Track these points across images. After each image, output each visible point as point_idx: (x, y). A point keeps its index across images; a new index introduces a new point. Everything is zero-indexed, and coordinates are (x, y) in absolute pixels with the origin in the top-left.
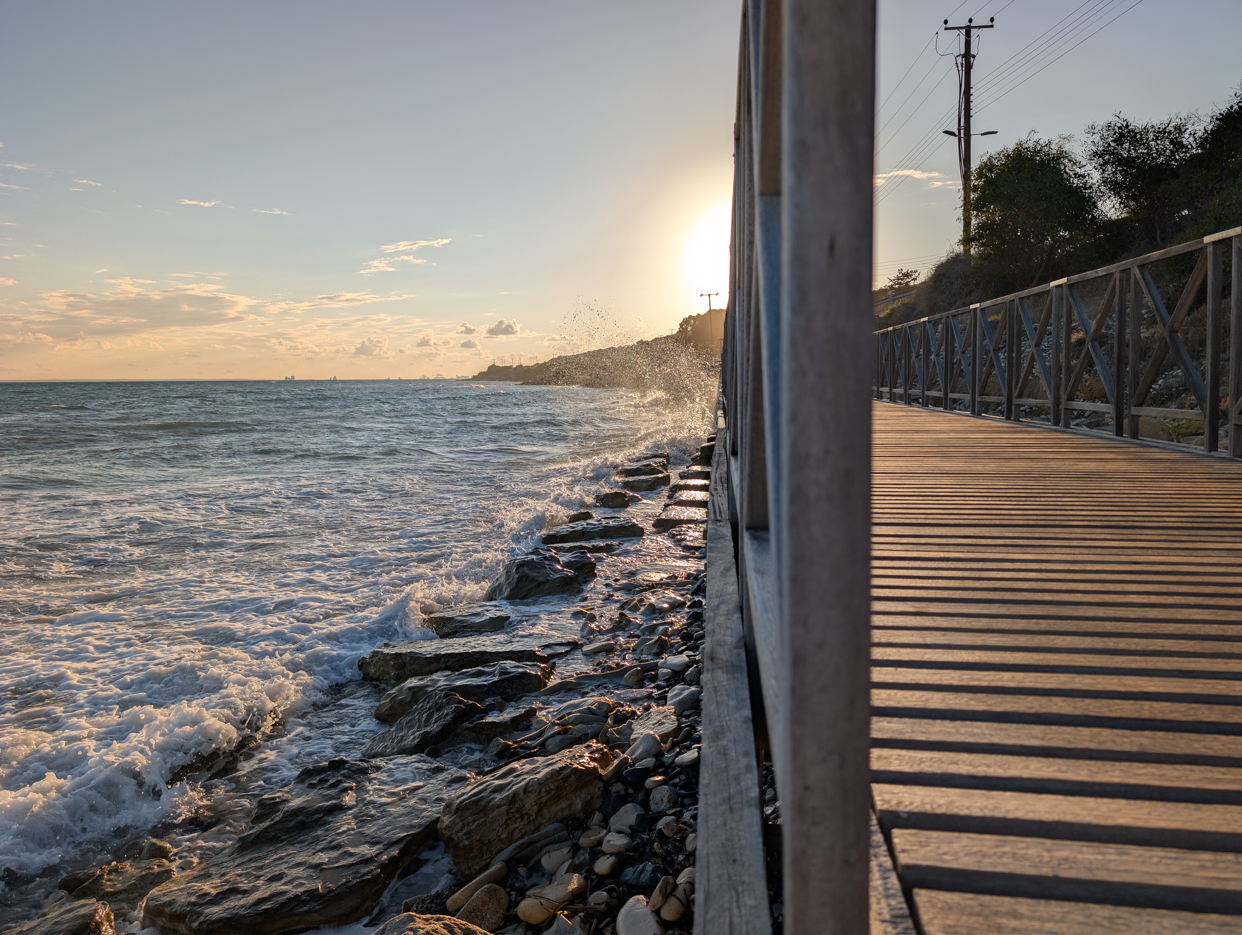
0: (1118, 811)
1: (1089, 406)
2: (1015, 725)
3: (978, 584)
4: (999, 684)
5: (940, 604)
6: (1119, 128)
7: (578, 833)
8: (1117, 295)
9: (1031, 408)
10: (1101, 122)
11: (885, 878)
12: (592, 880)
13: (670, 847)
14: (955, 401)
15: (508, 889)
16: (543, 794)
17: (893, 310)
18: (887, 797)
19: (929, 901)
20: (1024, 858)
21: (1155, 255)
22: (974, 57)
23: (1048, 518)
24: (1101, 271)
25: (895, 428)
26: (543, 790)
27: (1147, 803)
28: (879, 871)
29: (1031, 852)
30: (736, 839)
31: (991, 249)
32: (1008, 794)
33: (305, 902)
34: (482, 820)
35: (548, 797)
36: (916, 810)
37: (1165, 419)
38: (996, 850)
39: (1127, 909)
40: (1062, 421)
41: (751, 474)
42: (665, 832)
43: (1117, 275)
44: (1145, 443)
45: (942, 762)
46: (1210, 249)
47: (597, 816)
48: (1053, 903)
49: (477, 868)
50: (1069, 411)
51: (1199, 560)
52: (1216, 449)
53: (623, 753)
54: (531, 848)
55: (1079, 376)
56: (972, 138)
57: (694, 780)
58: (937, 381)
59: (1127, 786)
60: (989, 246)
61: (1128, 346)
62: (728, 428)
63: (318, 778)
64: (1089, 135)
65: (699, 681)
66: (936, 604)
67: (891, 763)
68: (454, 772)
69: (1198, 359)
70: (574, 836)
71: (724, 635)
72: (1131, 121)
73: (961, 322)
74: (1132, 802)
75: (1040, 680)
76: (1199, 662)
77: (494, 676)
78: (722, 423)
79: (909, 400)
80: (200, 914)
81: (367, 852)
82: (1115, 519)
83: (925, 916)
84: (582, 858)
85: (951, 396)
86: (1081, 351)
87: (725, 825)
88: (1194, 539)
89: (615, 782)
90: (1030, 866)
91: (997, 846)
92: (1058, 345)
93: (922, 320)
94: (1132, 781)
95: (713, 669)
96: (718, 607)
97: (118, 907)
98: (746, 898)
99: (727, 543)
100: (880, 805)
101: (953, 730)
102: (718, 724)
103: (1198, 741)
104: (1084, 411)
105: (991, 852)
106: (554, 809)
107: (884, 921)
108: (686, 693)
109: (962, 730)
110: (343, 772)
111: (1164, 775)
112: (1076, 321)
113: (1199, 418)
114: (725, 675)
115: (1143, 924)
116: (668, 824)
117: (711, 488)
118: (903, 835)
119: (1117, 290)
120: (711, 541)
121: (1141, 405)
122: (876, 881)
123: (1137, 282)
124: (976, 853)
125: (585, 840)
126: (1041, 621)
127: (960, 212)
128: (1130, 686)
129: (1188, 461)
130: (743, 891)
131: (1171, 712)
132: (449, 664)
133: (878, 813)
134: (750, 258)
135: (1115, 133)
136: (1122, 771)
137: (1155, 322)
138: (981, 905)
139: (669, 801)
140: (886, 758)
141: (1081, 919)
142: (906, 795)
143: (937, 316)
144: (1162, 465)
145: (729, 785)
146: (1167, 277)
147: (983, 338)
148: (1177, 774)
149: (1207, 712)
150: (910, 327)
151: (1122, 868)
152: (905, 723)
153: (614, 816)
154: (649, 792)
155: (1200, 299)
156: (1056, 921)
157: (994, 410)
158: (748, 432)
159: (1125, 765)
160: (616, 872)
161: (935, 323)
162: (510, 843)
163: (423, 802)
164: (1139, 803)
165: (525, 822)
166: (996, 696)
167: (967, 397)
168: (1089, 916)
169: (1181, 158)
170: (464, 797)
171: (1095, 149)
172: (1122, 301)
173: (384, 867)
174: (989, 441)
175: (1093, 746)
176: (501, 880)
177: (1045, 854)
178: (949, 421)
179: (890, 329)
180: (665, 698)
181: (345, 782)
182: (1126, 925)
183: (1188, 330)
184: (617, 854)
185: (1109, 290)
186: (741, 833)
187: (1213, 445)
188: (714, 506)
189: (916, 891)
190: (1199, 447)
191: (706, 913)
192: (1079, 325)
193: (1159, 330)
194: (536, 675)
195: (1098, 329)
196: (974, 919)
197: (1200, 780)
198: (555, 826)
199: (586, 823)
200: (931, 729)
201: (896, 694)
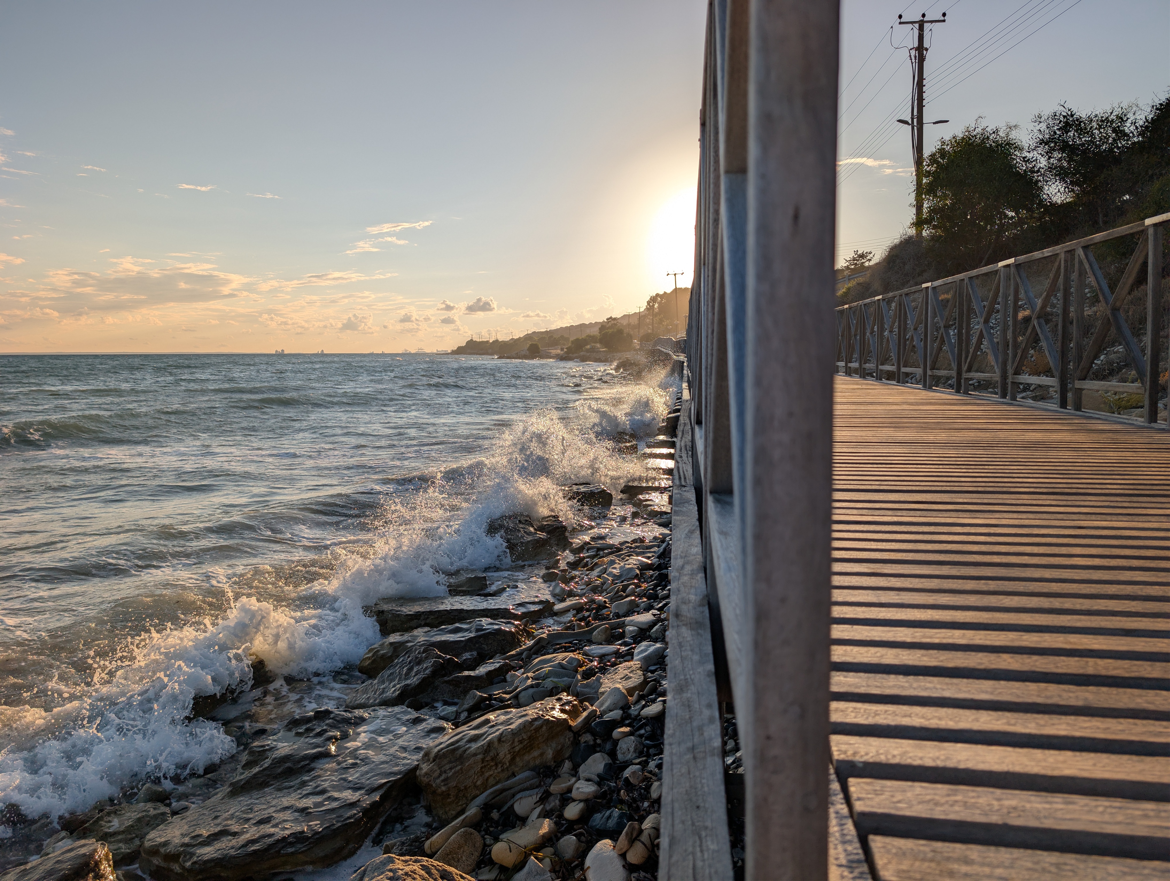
0: (1064, 762)
1: (1034, 380)
2: (965, 680)
3: (929, 547)
4: (950, 641)
5: (894, 565)
6: (1064, 117)
7: (549, 780)
8: (1062, 274)
9: (979, 382)
10: (1047, 112)
11: (842, 825)
12: (563, 825)
13: (636, 794)
14: (907, 375)
15: (483, 833)
16: (516, 744)
17: (849, 289)
18: (844, 747)
19: (884, 847)
20: (974, 806)
21: (1099, 236)
22: (927, 50)
23: (996, 485)
24: (1047, 252)
25: (850, 400)
26: (516, 740)
27: (1092, 755)
28: (836, 818)
29: (981, 800)
30: (699, 786)
31: (942, 231)
32: (959, 745)
33: (291, 844)
34: (459, 767)
35: (521, 746)
36: (871, 760)
37: (1107, 392)
38: (948, 799)
39: (1074, 856)
40: (1009, 394)
41: (715, 440)
42: (631, 780)
43: (1062, 256)
44: (1087, 415)
45: (896, 715)
46: (1151, 231)
47: (567, 765)
48: (1003, 850)
49: (454, 813)
50: (1016, 384)
51: (1140, 525)
52: (1155, 421)
53: (592, 705)
54: (505, 794)
55: (1025, 351)
56: (925, 126)
57: (659, 732)
58: (890, 356)
59: (1073, 738)
60: (940, 228)
61: (1072, 323)
62: (693, 399)
63: (304, 727)
64: (1036, 124)
65: (664, 638)
66: (890, 565)
67: (847, 715)
68: (432, 722)
69: (1139, 335)
70: (545, 784)
71: (689, 594)
72: (1075, 110)
73: (914, 301)
74: (1078, 754)
75: (989, 637)
76: (1141, 621)
77: (471, 632)
78: (686, 395)
79: (864, 374)
80: (192, 854)
81: (350, 797)
82: (1060, 486)
83: (880, 861)
84: (553, 804)
85: (904, 370)
86: (1026, 328)
87: (689, 773)
88: (1135, 505)
89: (585, 733)
90: (980, 814)
91: (948, 795)
92: (1005, 323)
93: (877, 298)
94: (1078, 734)
95: (678, 626)
96: (682, 567)
97: (115, 847)
98: (709, 843)
99: (691, 507)
100: (837, 755)
101: (907, 685)
102: (682, 677)
103: (1140, 696)
104: (1029, 385)
105: (943, 800)
106: (527, 758)
107: (840, 866)
108: (652, 649)
109: (915, 685)
110: (327, 722)
111: (1108, 728)
112: (1022, 300)
113: (1139, 391)
114: (689, 632)
115: (1089, 870)
116: (634, 773)
117: (677, 456)
118: (859, 783)
119: (1062, 270)
120: (676, 505)
121: (1084, 379)
122: (834, 828)
123: (1081, 262)
124: (929, 801)
125: (556, 787)
126: (990, 582)
127: (912, 199)
128: (1075, 643)
129: (1128, 432)
130: (706, 836)
131: (1115, 668)
132: (428, 621)
133: (834, 762)
134: (715, 235)
135: (1061, 121)
136: (1068, 724)
137: (1098, 301)
138: (934, 851)
139: (635, 751)
140: (842, 711)
141: (1029, 865)
142: (862, 746)
143: (891, 294)
144: (1104, 436)
145: (693, 735)
146: (1109, 259)
147: (935, 315)
148: (1120, 727)
149: (1149, 669)
150: (865, 305)
151: (1068, 816)
152: (861, 677)
153: (583, 765)
154: (616, 742)
155: (1141, 279)
156: (1006, 867)
157: (944, 384)
158: (712, 400)
159: (1071, 719)
160: (584, 818)
161: (889, 302)
162: (485, 790)
163: (402, 750)
164: (1084, 754)
165: (500, 770)
166: (947, 652)
167: (919, 371)
168: (1037, 863)
169: (1123, 146)
170: (441, 746)
171: (1041, 137)
172: (1067, 279)
173: (366, 811)
174: (940, 412)
175: (1039, 700)
176: (476, 825)
177: (995, 803)
178: (902, 393)
179: (846, 306)
180: (632, 654)
181: (330, 731)
182: (1073, 871)
183: (1129, 308)
184: (586, 801)
185: (1054, 270)
186: (704, 781)
187: (1153, 417)
188: (679, 473)
189: (871, 837)
190: (1140, 419)
191: (670, 857)
192: (1026, 304)
193: (1101, 309)
194: (511, 631)
195: (1044, 306)
196: (926, 864)
197: (1143, 733)
198: (527, 774)
199: (557, 772)
200: (885, 683)
201: (852, 650)
